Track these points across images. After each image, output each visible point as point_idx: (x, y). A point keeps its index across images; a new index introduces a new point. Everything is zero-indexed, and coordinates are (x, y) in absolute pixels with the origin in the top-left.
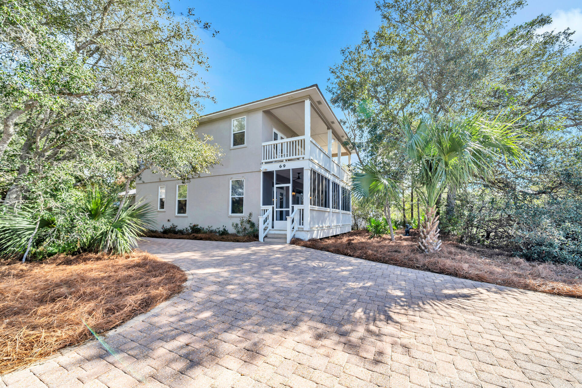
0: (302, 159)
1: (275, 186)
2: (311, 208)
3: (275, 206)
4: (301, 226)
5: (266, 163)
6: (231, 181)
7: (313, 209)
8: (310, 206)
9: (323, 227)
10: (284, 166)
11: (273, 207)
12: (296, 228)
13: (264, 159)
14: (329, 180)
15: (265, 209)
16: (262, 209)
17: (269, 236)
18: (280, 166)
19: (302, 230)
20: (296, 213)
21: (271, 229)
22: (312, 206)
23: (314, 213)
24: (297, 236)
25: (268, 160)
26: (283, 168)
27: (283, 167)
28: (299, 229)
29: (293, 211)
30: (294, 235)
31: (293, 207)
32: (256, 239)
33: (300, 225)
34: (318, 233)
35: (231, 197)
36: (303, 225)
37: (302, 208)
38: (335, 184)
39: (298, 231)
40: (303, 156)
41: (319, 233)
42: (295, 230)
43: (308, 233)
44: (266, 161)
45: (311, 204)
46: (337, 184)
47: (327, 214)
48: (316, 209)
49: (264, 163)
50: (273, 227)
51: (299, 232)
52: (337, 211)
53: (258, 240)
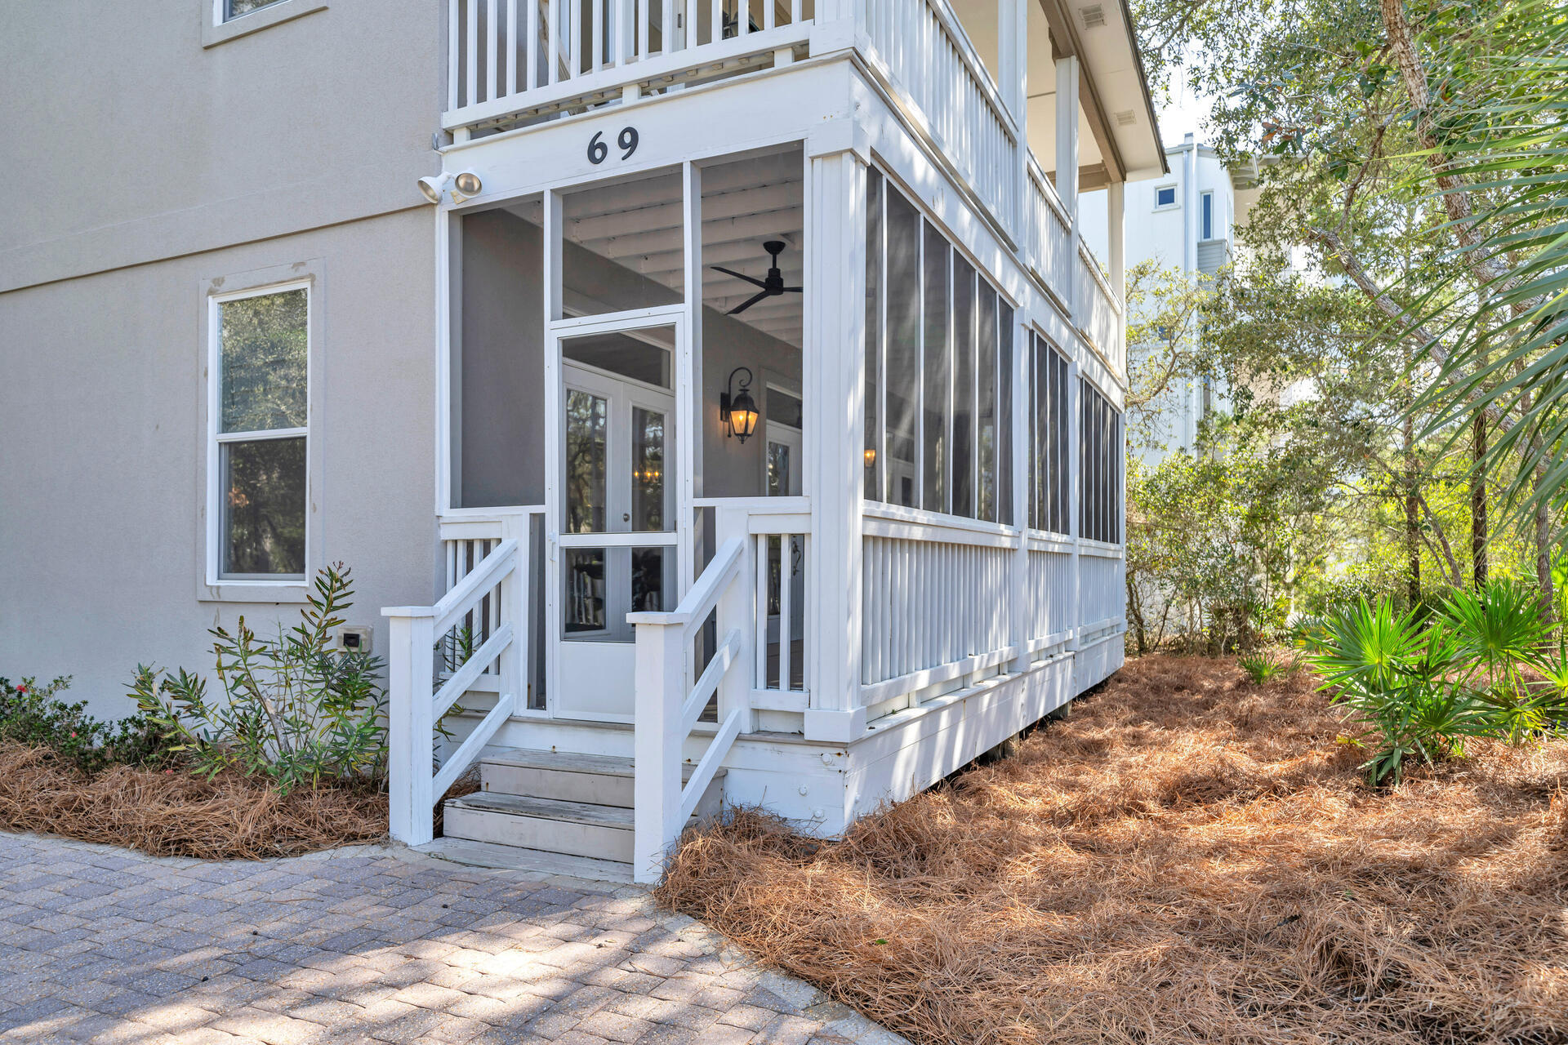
0: (783, 60)
1: (556, 330)
2: (873, 529)
3: (553, 506)
4: (783, 698)
5: (477, 130)
6: (213, 304)
7: (892, 531)
8: (862, 505)
9: (965, 678)
10: (630, 141)
11: (538, 522)
12: (734, 715)
13: (462, 103)
14: (1008, 312)
15: (477, 533)
16: (447, 533)
17: (495, 781)
18: (596, 150)
19: (789, 726)
20: (730, 573)
21: (523, 711)
22: (883, 508)
23: (904, 571)
24: (742, 793)
25: (495, 107)
26: (615, 166)
27: (615, 152)
28: (769, 724)
29: (707, 549)
30: (721, 776)
31: (707, 518)
32: (363, 825)
33: (772, 681)
34: (928, 738)
35: (213, 437)
36: (796, 682)
37: (785, 527)
38: (1043, 348)
39: (760, 735)
40: (795, 31)
41: (942, 737)
42: (725, 728)
43: (849, 762)
44: (475, 111)
45: (872, 493)
46: (1053, 355)
47: (994, 571)
48: (918, 534)
49: (462, 137)
50: (538, 698)
51: (762, 753)
52: (1056, 540)
53: (381, 836)
